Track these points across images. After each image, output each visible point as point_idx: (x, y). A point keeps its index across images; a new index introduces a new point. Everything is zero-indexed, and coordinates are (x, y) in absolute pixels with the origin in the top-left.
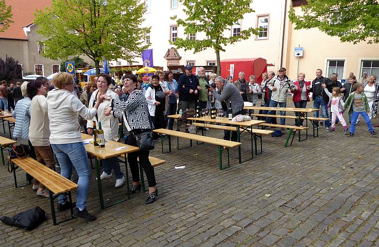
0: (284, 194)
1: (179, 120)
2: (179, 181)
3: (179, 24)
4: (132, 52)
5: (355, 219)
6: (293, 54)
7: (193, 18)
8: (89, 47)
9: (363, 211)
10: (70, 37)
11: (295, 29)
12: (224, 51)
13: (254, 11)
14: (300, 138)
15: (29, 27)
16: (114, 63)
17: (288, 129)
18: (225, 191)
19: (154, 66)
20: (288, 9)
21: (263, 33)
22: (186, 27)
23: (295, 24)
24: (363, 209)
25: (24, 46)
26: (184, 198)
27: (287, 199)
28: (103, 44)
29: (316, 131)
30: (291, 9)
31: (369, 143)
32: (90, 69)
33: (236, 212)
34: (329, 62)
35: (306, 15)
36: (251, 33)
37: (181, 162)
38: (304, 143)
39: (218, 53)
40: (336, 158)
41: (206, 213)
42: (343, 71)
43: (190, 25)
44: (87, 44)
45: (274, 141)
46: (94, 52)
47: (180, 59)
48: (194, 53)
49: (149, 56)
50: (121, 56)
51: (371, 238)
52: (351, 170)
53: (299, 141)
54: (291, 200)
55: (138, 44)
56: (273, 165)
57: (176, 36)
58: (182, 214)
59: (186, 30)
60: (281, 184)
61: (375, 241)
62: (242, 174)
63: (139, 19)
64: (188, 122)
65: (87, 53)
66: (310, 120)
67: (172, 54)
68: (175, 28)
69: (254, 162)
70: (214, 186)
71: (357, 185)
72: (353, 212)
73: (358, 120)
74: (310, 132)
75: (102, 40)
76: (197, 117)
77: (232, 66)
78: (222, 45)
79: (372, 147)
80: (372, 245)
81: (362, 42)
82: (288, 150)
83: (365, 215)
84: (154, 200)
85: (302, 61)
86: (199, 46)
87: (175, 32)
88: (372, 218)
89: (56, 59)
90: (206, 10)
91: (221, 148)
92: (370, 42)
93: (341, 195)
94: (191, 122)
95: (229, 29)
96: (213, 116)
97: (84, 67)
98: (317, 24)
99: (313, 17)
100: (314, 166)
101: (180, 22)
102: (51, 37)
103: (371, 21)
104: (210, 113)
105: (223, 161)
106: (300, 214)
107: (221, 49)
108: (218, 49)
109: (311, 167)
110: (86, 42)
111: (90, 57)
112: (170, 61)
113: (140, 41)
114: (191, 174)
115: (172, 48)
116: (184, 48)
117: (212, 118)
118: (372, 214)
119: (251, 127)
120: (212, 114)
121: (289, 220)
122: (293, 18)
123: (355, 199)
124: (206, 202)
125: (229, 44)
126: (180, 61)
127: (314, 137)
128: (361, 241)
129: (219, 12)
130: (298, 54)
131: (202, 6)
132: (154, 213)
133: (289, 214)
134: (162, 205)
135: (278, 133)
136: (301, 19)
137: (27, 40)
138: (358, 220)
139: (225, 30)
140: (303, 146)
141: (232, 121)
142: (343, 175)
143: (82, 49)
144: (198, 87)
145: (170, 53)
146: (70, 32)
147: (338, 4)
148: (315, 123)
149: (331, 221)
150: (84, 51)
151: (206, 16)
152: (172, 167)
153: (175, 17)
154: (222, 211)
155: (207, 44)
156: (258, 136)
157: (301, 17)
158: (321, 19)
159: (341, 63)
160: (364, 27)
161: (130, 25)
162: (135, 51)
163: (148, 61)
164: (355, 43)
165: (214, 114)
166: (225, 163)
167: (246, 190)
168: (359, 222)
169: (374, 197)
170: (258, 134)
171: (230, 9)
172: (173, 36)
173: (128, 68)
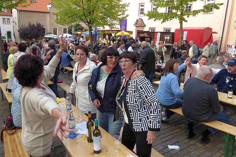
4: (115, 21)
6: (234, 25)
8: (86, 17)
10: (73, 10)
12: (186, 21)
15: (51, 4)
16: (101, 28)
19: (127, 30)
25: (47, 16)
28: (95, 15)
32: (85, 31)
39: (181, 23)
44: (84, 15)
46: (88, 21)
47: (145, 26)
49: (124, 25)
50: (107, 23)
55: (118, 15)
57: (143, 10)
65: (84, 21)
67: (139, 23)
75: (95, 12)
77: (186, 33)
78: (185, 17)
86: (166, 17)
87: (142, 7)
89: (64, 25)
97: (82, 30)
102: (61, 10)
107: (184, 20)
108: (182, 20)
110: (84, 14)
111: (85, 23)
112: (138, 27)
115: (140, 19)
116: (154, 19)
125: (191, 16)
126: (145, 28)
137: (49, 13)
143: (81, 19)
145: (138, 22)
146: (73, 6)
150: (82, 19)
163: (124, 27)
172: (141, 11)
173: (110, 32)
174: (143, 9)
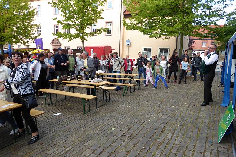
0: (123, 127)
1: (57, 83)
2: (56, 124)
3: (58, 23)
4: (27, 39)
5: (164, 139)
6: (126, 44)
7: (67, 20)
9: (168, 134)
11: (126, 30)
12: (87, 40)
13: (104, 19)
14: (131, 90)
16: (15, 46)
17: (124, 86)
18: (87, 128)
19: (44, 48)
20: (122, 19)
21: (109, 32)
22: (63, 25)
23: (126, 27)
24: (168, 132)
26: (58, 136)
27: (125, 130)
28: (5, 33)
29: (139, 86)
30: (124, 19)
31: (166, 92)
33: (93, 143)
34: (143, 49)
35: (131, 22)
36: (102, 31)
37: (58, 110)
38: (133, 93)
39: (83, 41)
40: (150, 101)
41: (72, 146)
42: (150, 54)
43: (65, 24)
45: (117, 93)
47: (61, 45)
48: (69, 41)
49: (40, 43)
50: (19, 41)
51: (174, 151)
52: (159, 108)
53: (131, 92)
54: (128, 131)
55: (32, 34)
56: (116, 108)
58: (56, 149)
59: (63, 27)
60: (121, 121)
61: (176, 153)
62: (98, 116)
63: (32, 19)
64: (63, 84)
66: (136, 80)
68: (57, 26)
69: (105, 107)
70: (80, 125)
71: (163, 117)
72: (163, 135)
73: (158, 80)
74: (136, 87)
75: (5, 30)
76: (69, 80)
77: (92, 50)
78: (85, 37)
79: (167, 94)
80: (175, 156)
81: (160, 38)
82: (124, 98)
83: (169, 136)
84: (35, 141)
85: (130, 48)
86: (71, 37)
87: (57, 28)
88: (173, 138)
90: (75, 16)
91: (84, 100)
92: (163, 39)
93: (155, 124)
94: (65, 84)
95: (90, 28)
96: (79, 80)
98: (137, 28)
99: (135, 24)
100: (139, 107)
101: (59, 22)
103: (164, 27)
104: (77, 77)
105: (85, 108)
106: (133, 140)
107: (85, 39)
108: (83, 39)
109: (138, 108)
112: (55, 46)
113: (33, 33)
114: (64, 118)
115: (55, 38)
116: (62, 38)
117: (78, 81)
118: (173, 135)
119: (103, 86)
120: (78, 78)
121: (127, 145)
122: (125, 24)
123: (163, 126)
124: (73, 138)
125: (89, 37)
127: (138, 89)
128: (169, 154)
129: (83, 17)
130: (128, 44)
131: (73, 13)
132: (34, 151)
133: (127, 140)
134: (41, 144)
135: (119, 88)
136: (129, 25)
138: (166, 140)
139: (87, 28)
140: (133, 95)
141: (91, 82)
142: (155, 111)
144: (67, 61)
145: (54, 41)
147: (147, 18)
148: (139, 82)
149: (151, 142)
151: (75, 19)
152: (52, 114)
153: (56, 19)
154: (84, 144)
155: (77, 36)
156: (108, 91)
157: (129, 24)
158: (139, 25)
159: (149, 50)
160: (160, 31)
161: (25, 22)
162: (29, 39)
163: (40, 46)
164: (156, 39)
165: (79, 78)
166: (87, 109)
167: (100, 126)
168: (167, 141)
169: (172, 124)
170: (107, 89)
171: (90, 16)
172: (56, 31)
173: (26, 50)
174: (58, 30)
